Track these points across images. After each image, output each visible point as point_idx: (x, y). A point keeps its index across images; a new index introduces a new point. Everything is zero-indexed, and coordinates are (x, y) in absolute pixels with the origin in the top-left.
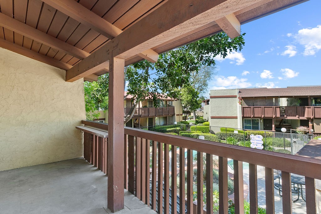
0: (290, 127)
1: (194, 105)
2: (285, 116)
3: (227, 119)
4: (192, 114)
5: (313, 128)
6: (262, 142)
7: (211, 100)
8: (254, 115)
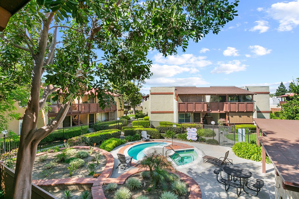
0: (212, 119)
1: (135, 101)
2: (210, 110)
3: (165, 113)
4: (132, 109)
5: (229, 119)
6: (196, 134)
7: (150, 96)
8: (187, 110)
